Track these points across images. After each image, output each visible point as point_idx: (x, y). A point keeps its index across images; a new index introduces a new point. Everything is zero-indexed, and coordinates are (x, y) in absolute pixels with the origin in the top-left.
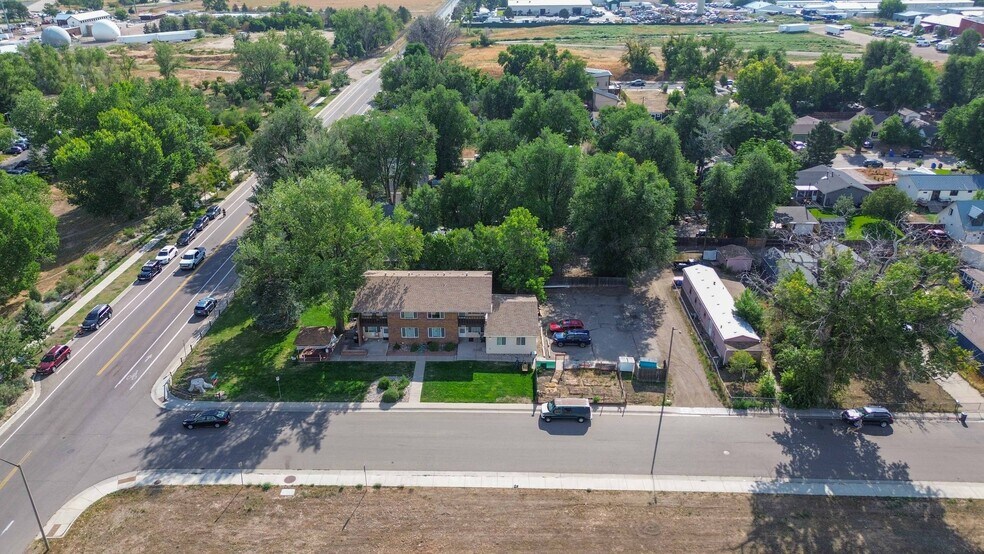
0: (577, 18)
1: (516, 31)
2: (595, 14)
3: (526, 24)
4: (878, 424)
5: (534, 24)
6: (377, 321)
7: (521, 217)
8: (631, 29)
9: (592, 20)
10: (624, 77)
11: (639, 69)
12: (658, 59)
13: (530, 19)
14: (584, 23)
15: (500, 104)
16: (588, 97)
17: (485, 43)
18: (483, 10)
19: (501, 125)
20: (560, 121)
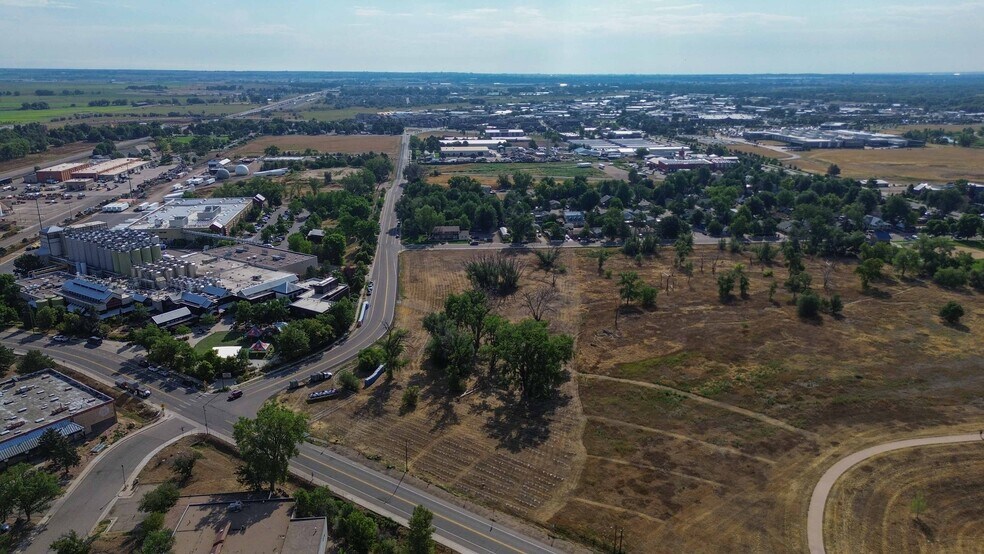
0: (480, 158)
1: (449, 166)
2: (491, 155)
3: (453, 163)
4: (526, 243)
5: (457, 163)
6: (437, 234)
7: (464, 215)
8: (507, 165)
9: (489, 159)
10: (498, 189)
11: (504, 184)
12: (512, 182)
13: (455, 160)
14: (483, 161)
15: (452, 196)
16: (482, 195)
17: (436, 174)
18: (426, 152)
19: (455, 202)
20: (472, 198)
